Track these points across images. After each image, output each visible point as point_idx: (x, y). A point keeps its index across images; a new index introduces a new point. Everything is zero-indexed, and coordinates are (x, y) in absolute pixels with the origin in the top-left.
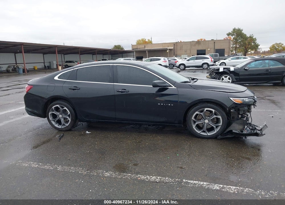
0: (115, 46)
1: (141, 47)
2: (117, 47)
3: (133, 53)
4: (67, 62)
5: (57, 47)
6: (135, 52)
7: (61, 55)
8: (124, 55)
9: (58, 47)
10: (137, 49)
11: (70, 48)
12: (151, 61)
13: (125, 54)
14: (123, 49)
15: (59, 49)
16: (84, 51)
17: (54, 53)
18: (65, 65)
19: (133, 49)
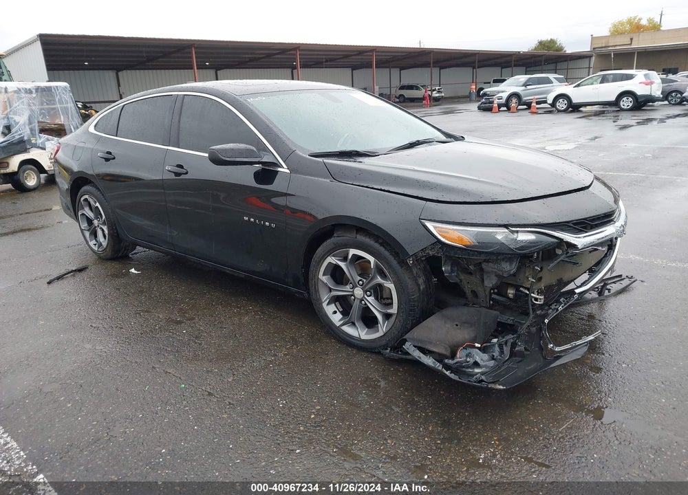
0: (541, 43)
1: (621, 43)
2: (544, 45)
3: (587, 60)
4: (402, 88)
5: (376, 52)
6: (593, 59)
7: (388, 69)
8: (560, 66)
9: (378, 52)
10: (605, 47)
11: (410, 53)
12: (602, 82)
13: (564, 65)
14: (561, 49)
15: (379, 56)
16: (448, 60)
17: (368, 65)
18: (397, 96)
19: (594, 49)
